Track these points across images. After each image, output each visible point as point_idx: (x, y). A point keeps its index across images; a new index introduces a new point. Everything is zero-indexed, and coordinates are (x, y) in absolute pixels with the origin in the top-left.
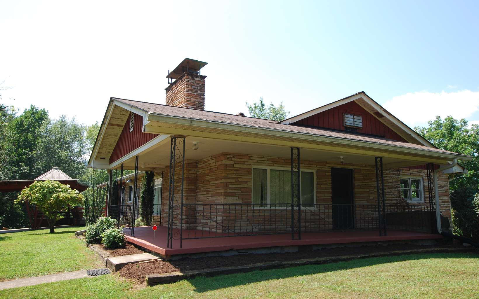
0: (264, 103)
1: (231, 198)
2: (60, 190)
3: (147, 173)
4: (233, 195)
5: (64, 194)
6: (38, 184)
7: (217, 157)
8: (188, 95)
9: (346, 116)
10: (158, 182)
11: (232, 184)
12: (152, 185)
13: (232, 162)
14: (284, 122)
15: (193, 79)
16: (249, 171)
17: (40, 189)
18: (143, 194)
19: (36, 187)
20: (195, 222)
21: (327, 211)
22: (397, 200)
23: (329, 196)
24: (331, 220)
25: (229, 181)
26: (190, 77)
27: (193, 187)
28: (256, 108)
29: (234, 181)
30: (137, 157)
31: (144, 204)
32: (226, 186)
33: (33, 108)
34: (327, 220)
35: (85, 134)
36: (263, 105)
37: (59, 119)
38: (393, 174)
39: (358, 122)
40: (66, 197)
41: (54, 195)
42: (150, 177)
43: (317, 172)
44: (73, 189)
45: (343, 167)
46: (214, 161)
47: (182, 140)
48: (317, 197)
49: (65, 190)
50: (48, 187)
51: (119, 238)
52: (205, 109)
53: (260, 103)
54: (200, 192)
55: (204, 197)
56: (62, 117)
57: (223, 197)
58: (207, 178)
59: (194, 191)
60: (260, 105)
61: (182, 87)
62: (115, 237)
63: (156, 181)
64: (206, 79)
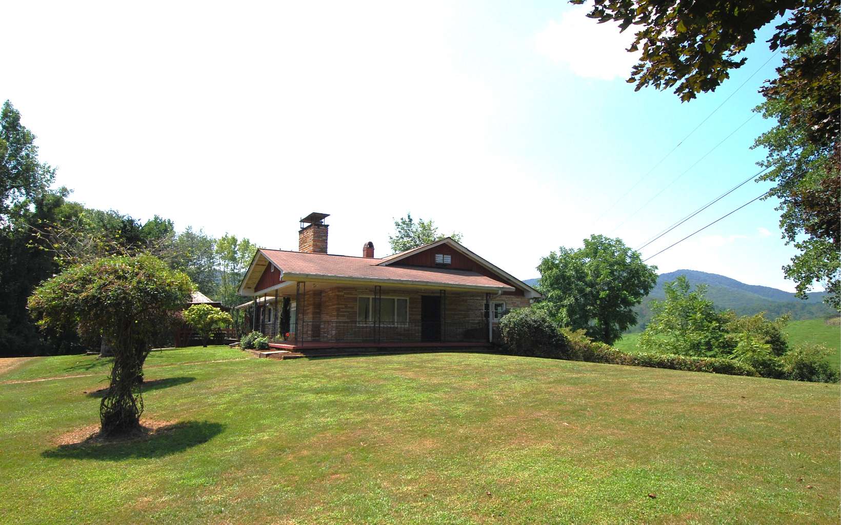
0: (411, 217)
1: (341, 318)
2: (213, 312)
3: (284, 298)
4: (344, 316)
5: (216, 315)
6: (195, 307)
7: (332, 289)
8: (314, 241)
9: (436, 255)
10: (294, 305)
11: (343, 308)
12: (288, 308)
13: (343, 294)
14: (381, 265)
15: (319, 228)
16: (355, 299)
17: (197, 311)
18: (281, 316)
19: (194, 310)
20: (319, 336)
21: (417, 328)
22: (479, 320)
23: (419, 317)
24: (420, 334)
25: (341, 306)
26: (316, 227)
27: (318, 311)
28: (404, 223)
29: (343, 306)
30: (277, 291)
31: (282, 323)
32: (338, 310)
33: (156, 218)
34: (417, 334)
35: (215, 248)
36: (411, 220)
37: (185, 231)
38: (477, 300)
39: (448, 259)
40: (219, 318)
41: (209, 316)
42: (287, 302)
43: (410, 299)
44: (222, 312)
45: (432, 295)
46: (331, 292)
47: (303, 284)
48: (410, 318)
49: (217, 312)
50: (204, 310)
51: (265, 344)
52: (328, 253)
53: (407, 218)
54: (323, 314)
55: (325, 317)
56: (188, 228)
57: (335, 318)
58: (327, 304)
59: (319, 313)
60: (407, 220)
61: (310, 233)
62: (263, 343)
63: (292, 304)
64: (329, 227)
